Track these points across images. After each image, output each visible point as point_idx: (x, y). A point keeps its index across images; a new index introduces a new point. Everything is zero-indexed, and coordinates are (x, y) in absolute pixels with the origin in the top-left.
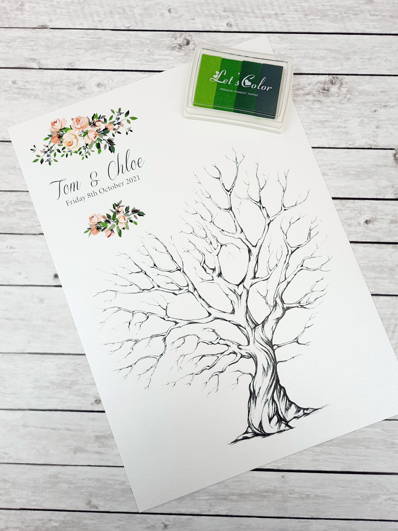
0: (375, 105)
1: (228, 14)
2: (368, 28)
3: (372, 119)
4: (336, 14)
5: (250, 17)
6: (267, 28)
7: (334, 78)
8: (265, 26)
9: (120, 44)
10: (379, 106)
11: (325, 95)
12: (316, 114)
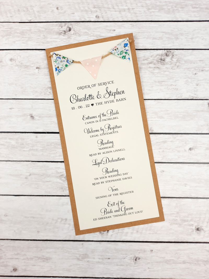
0: (195, 69)
1: (96, 9)
2: (191, 17)
3: (193, 79)
4: (169, 7)
5: (111, 11)
6: (122, 18)
7: (168, 52)
8: (122, 17)
9: (25, 32)
10: (198, 70)
11: (162, 63)
12: (156, 77)
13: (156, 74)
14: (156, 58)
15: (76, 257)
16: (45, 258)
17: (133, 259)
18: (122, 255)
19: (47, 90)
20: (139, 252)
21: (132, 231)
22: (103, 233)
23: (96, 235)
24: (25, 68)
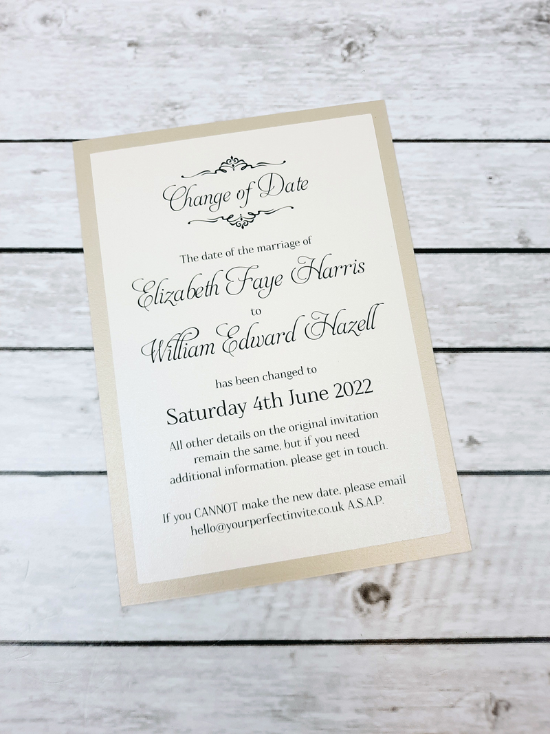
11: (543, 30)
12: (526, 72)
13: (524, 61)
14: (522, 16)
15: (269, 705)
16: (149, 713)
17: (486, 710)
18: (441, 695)
19: (164, 111)
20: (504, 678)
21: (476, 601)
22: (369, 611)
23: (343, 620)
24: (92, 44)
